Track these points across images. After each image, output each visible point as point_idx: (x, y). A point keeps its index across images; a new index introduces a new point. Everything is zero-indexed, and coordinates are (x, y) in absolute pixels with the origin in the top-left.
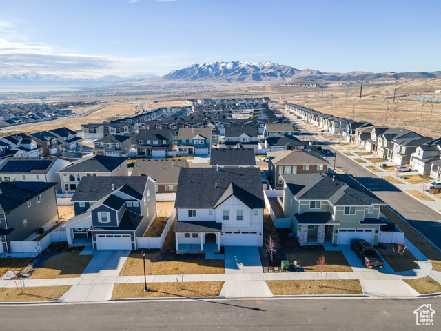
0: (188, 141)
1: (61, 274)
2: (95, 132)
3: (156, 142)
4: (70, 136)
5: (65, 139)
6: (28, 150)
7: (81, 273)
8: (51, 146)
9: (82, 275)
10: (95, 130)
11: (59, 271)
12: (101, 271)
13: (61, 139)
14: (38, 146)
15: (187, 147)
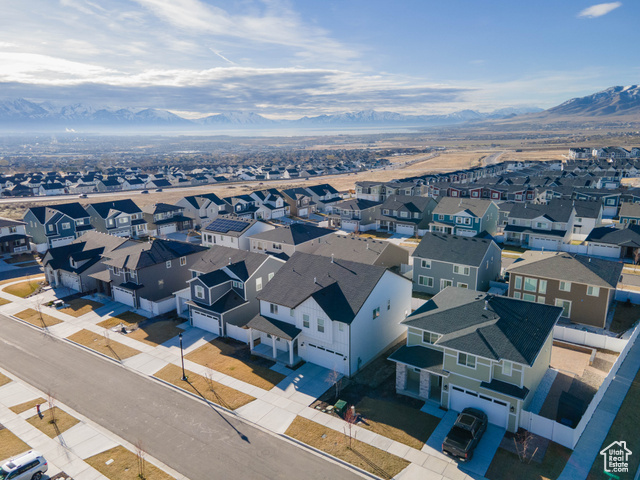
0: (447, 217)
1: (146, 339)
2: (369, 193)
3: (404, 214)
4: (329, 196)
5: (322, 198)
6: (272, 208)
7: (159, 344)
8: (300, 206)
9: (160, 346)
10: (369, 190)
11: (146, 335)
12: (173, 347)
13: (316, 198)
14: (285, 204)
15: (444, 226)
